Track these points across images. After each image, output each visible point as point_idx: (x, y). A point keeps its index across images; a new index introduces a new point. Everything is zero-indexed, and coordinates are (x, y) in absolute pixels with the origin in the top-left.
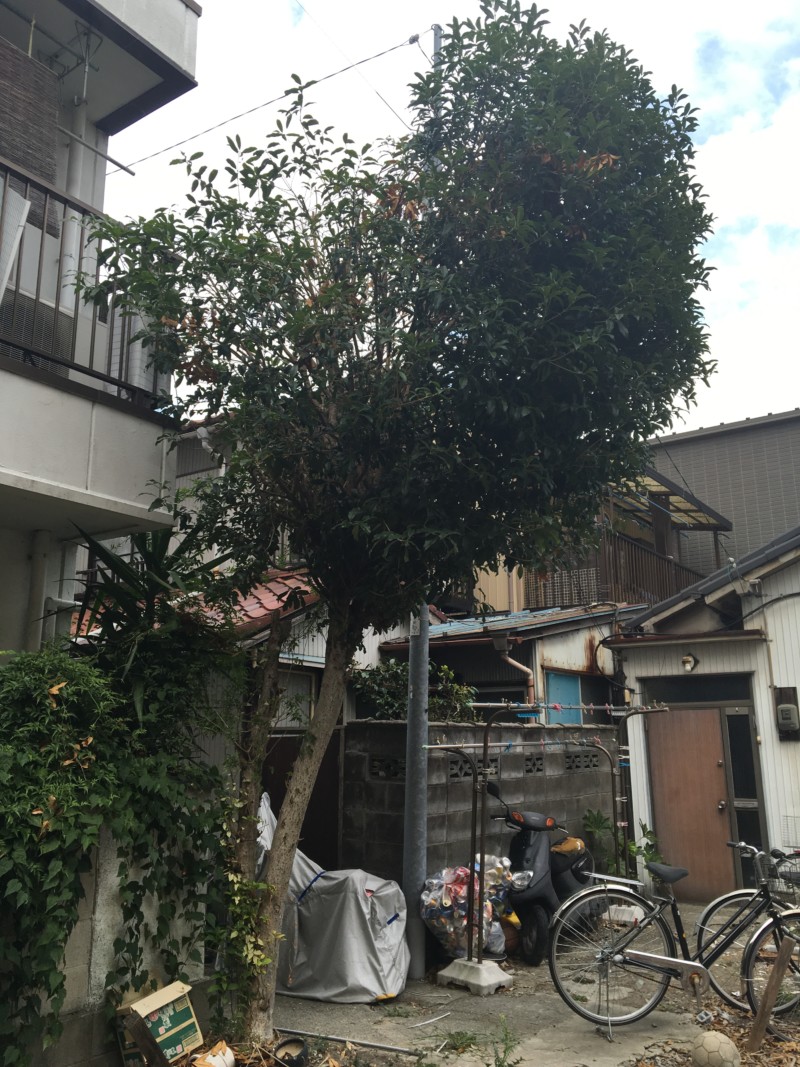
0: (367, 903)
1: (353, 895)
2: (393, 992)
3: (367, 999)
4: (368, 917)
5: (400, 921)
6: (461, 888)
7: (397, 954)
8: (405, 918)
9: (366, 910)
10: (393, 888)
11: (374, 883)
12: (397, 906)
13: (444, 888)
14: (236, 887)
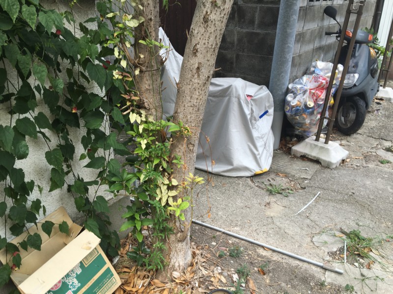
0: (248, 106)
1: (237, 99)
2: (266, 167)
3: (248, 174)
4: (249, 117)
5: (269, 115)
6: (322, 93)
7: (267, 140)
8: (272, 113)
9: (247, 112)
10: (264, 92)
11: (252, 89)
12: (267, 105)
13: (308, 93)
14: (141, 128)
